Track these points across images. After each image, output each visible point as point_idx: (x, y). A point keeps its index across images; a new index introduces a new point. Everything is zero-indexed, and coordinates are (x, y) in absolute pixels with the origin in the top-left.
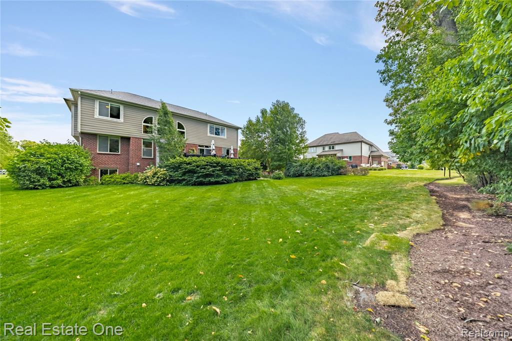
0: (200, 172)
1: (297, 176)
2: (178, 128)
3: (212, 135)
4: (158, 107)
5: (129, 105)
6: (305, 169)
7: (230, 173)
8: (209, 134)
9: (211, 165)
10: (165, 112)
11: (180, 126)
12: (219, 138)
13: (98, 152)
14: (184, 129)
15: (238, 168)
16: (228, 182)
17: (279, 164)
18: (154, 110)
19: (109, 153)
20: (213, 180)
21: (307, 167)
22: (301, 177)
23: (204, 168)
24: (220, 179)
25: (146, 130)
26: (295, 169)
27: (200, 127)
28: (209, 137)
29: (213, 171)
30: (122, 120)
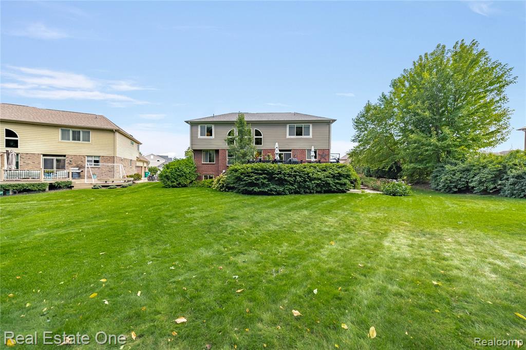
0: (244, 181)
1: (455, 193)
2: (256, 135)
3: (292, 137)
4: (235, 119)
5: (218, 124)
6: (477, 178)
7: (281, 182)
8: (288, 137)
9: (255, 172)
10: (241, 123)
11: (258, 133)
12: (300, 139)
13: (203, 163)
14: (261, 135)
15: (295, 176)
16: (279, 194)
17: (414, 168)
18: (231, 123)
19: (208, 163)
20: (256, 189)
21: (485, 174)
22: (468, 195)
23: (249, 176)
24: (266, 190)
25: (231, 142)
26: (449, 177)
27: (277, 131)
28: (289, 139)
29: (257, 179)
30: (213, 136)
